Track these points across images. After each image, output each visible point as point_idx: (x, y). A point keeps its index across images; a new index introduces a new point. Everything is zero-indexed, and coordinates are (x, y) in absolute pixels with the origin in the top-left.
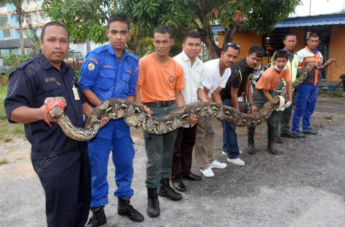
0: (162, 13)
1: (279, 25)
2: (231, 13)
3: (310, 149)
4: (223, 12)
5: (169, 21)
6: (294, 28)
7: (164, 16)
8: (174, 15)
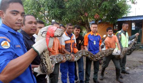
0: (63, 15)
1: (119, 20)
2: (93, 14)
3: (129, 80)
4: (90, 14)
5: (66, 18)
6: (126, 21)
7: (64, 16)
8: (68, 16)
